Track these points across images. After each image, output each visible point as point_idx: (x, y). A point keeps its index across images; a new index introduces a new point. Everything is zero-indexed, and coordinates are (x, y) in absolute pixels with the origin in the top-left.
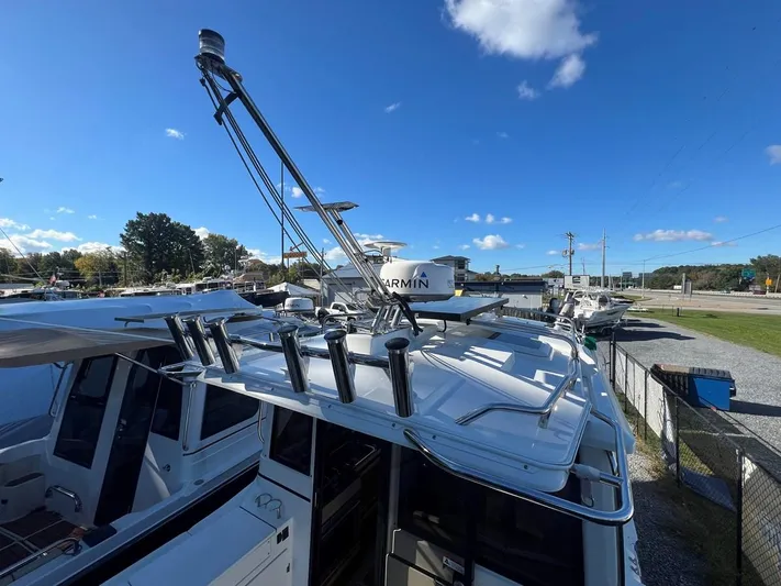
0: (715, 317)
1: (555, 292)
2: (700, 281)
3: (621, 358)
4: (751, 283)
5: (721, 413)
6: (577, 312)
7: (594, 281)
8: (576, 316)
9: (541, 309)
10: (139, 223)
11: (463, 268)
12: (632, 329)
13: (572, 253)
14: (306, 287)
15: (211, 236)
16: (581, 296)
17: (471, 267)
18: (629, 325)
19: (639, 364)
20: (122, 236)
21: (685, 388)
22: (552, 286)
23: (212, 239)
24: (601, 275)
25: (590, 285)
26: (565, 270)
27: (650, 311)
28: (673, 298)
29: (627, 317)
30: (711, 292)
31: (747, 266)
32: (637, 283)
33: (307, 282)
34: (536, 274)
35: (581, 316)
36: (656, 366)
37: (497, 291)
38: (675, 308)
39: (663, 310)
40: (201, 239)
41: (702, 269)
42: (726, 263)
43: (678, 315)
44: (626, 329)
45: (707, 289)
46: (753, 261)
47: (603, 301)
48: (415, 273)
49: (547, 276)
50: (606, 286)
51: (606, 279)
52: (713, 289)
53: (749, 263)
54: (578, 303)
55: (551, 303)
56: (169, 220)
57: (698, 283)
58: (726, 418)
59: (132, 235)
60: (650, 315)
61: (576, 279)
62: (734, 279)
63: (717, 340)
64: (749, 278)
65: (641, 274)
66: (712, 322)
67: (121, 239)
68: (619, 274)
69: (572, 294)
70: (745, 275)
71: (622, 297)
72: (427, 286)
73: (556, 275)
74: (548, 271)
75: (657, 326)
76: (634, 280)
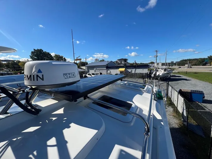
0: (197, 73)
1: (152, 68)
2: (193, 63)
3: (170, 88)
4: (207, 63)
5: (199, 104)
6: (158, 74)
7: (163, 64)
8: (157, 75)
9: (147, 73)
10: (34, 52)
11: (126, 62)
12: (173, 78)
13: (157, 56)
14: (82, 69)
15: (56, 55)
16: (159, 69)
17: (128, 61)
18: (172, 77)
19: (176, 90)
20: (30, 56)
21: (189, 96)
22: (151, 66)
23: (56, 56)
24: (165, 62)
25: (162, 65)
26: (155, 62)
27: (178, 72)
28: (185, 68)
29: (172, 74)
30: (195, 66)
31: (206, 59)
32: (175, 64)
33: (82, 67)
34: (146, 63)
35: (159, 75)
36: (180, 90)
37: (135, 68)
38: (186, 71)
39: (182, 72)
40: (53, 56)
41: (193, 60)
42: (200, 58)
43: (186, 73)
44: (171, 78)
45: (194, 66)
46: (208, 57)
47: (165, 70)
48: (34, 70)
49: (150, 63)
50: (166, 66)
51: (166, 63)
52: (196, 65)
53: (207, 57)
54: (158, 71)
55: (150, 71)
56: (43, 51)
57: (192, 64)
58: (201, 105)
59: (33, 55)
60: (178, 73)
61: (158, 64)
62: (203, 62)
63: (198, 80)
64: (207, 62)
65: (176, 62)
66: (196, 75)
67: (30, 57)
68: (170, 62)
69: (156, 68)
70: (206, 61)
71: (170, 69)
72: (43, 79)
73: (153, 63)
74: (150, 62)
75: (180, 77)
76: (174, 64)
